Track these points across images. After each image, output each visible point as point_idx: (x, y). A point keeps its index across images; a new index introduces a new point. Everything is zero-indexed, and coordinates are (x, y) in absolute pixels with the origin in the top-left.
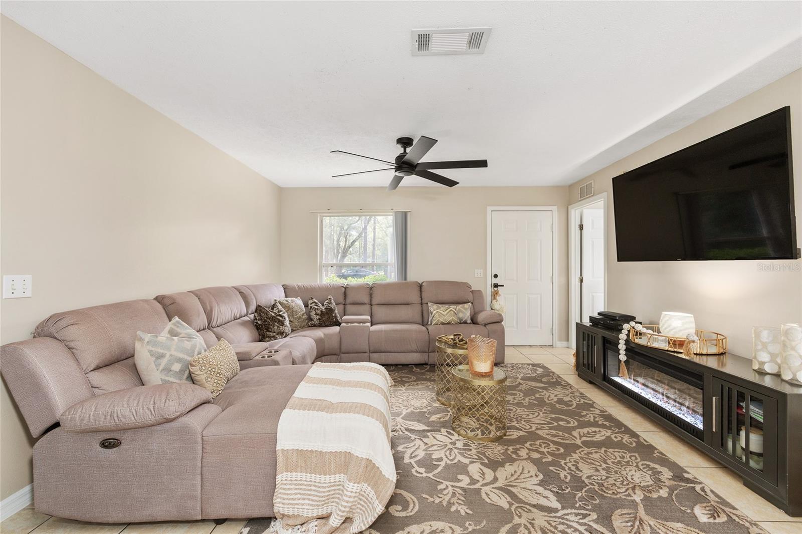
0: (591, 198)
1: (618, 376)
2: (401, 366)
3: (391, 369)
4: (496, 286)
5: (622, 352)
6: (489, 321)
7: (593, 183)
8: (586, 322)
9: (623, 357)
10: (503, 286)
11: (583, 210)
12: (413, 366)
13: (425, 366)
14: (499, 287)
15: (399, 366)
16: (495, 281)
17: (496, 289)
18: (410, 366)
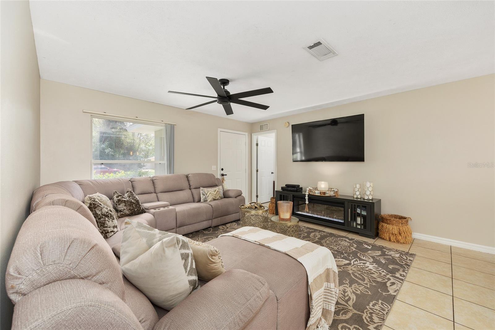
0: (263, 132)
1: (298, 211)
2: (195, 233)
3: (190, 236)
4: (223, 175)
5: (307, 200)
6: (237, 195)
7: (268, 124)
8: (280, 189)
9: (307, 202)
10: (226, 175)
11: (258, 137)
12: (202, 230)
13: (209, 229)
14: (224, 176)
15: (193, 233)
16: (222, 172)
17: (223, 177)
18: (201, 231)
